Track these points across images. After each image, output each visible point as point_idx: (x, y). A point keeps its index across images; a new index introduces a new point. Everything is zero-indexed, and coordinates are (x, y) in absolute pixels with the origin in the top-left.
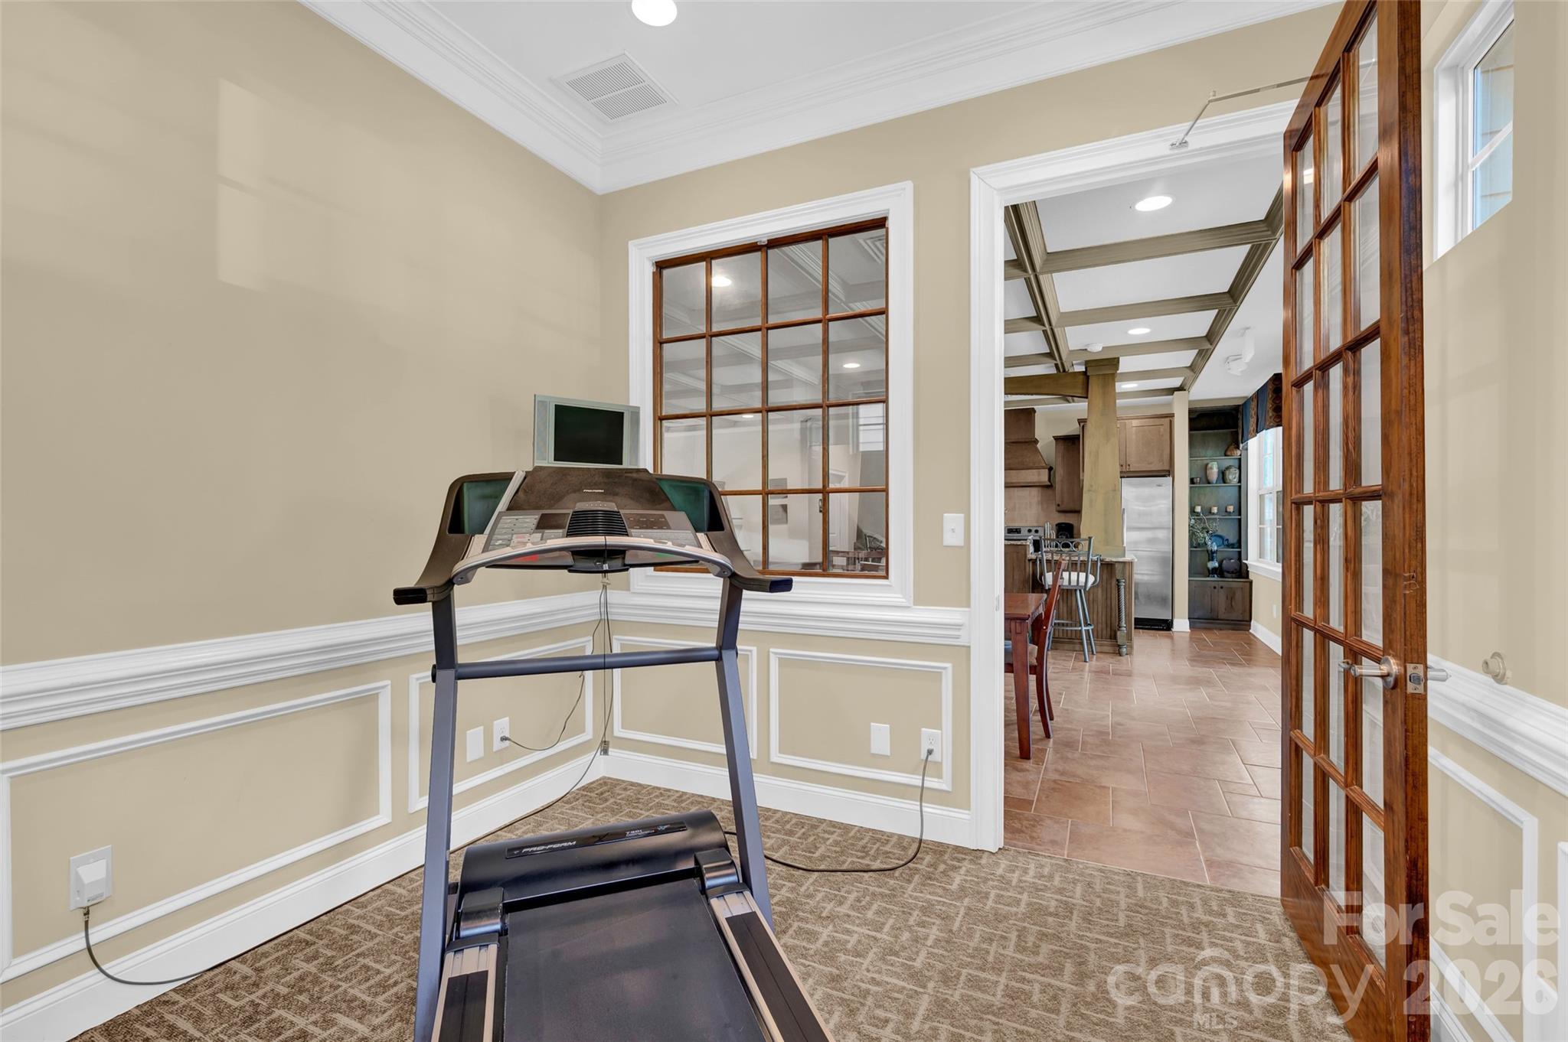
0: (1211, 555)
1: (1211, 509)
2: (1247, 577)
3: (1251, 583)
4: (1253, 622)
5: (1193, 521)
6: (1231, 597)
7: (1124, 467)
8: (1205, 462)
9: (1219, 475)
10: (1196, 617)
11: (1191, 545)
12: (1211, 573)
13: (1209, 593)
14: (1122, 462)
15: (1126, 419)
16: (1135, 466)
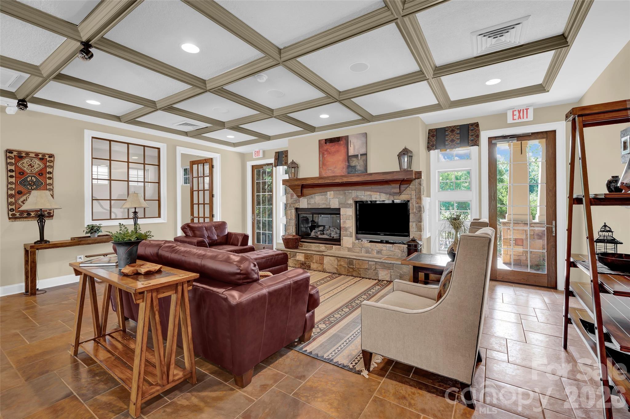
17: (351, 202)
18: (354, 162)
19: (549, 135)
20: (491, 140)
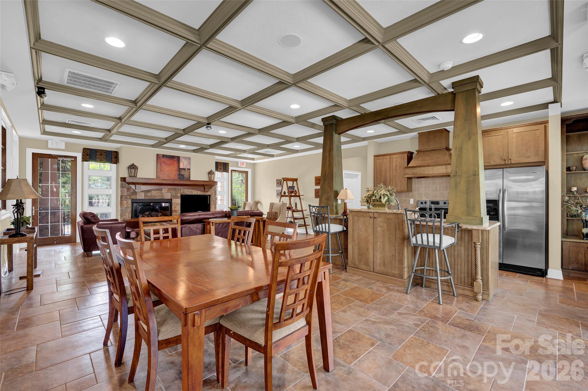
0: (585, 223)
1: (586, 190)
5: (567, 198)
7: (507, 161)
10: (568, 268)
12: (585, 237)
13: (583, 252)
14: (504, 158)
15: (509, 128)
16: (515, 159)
17: (179, 195)
18: (183, 173)
19: (246, 173)
20: (232, 170)
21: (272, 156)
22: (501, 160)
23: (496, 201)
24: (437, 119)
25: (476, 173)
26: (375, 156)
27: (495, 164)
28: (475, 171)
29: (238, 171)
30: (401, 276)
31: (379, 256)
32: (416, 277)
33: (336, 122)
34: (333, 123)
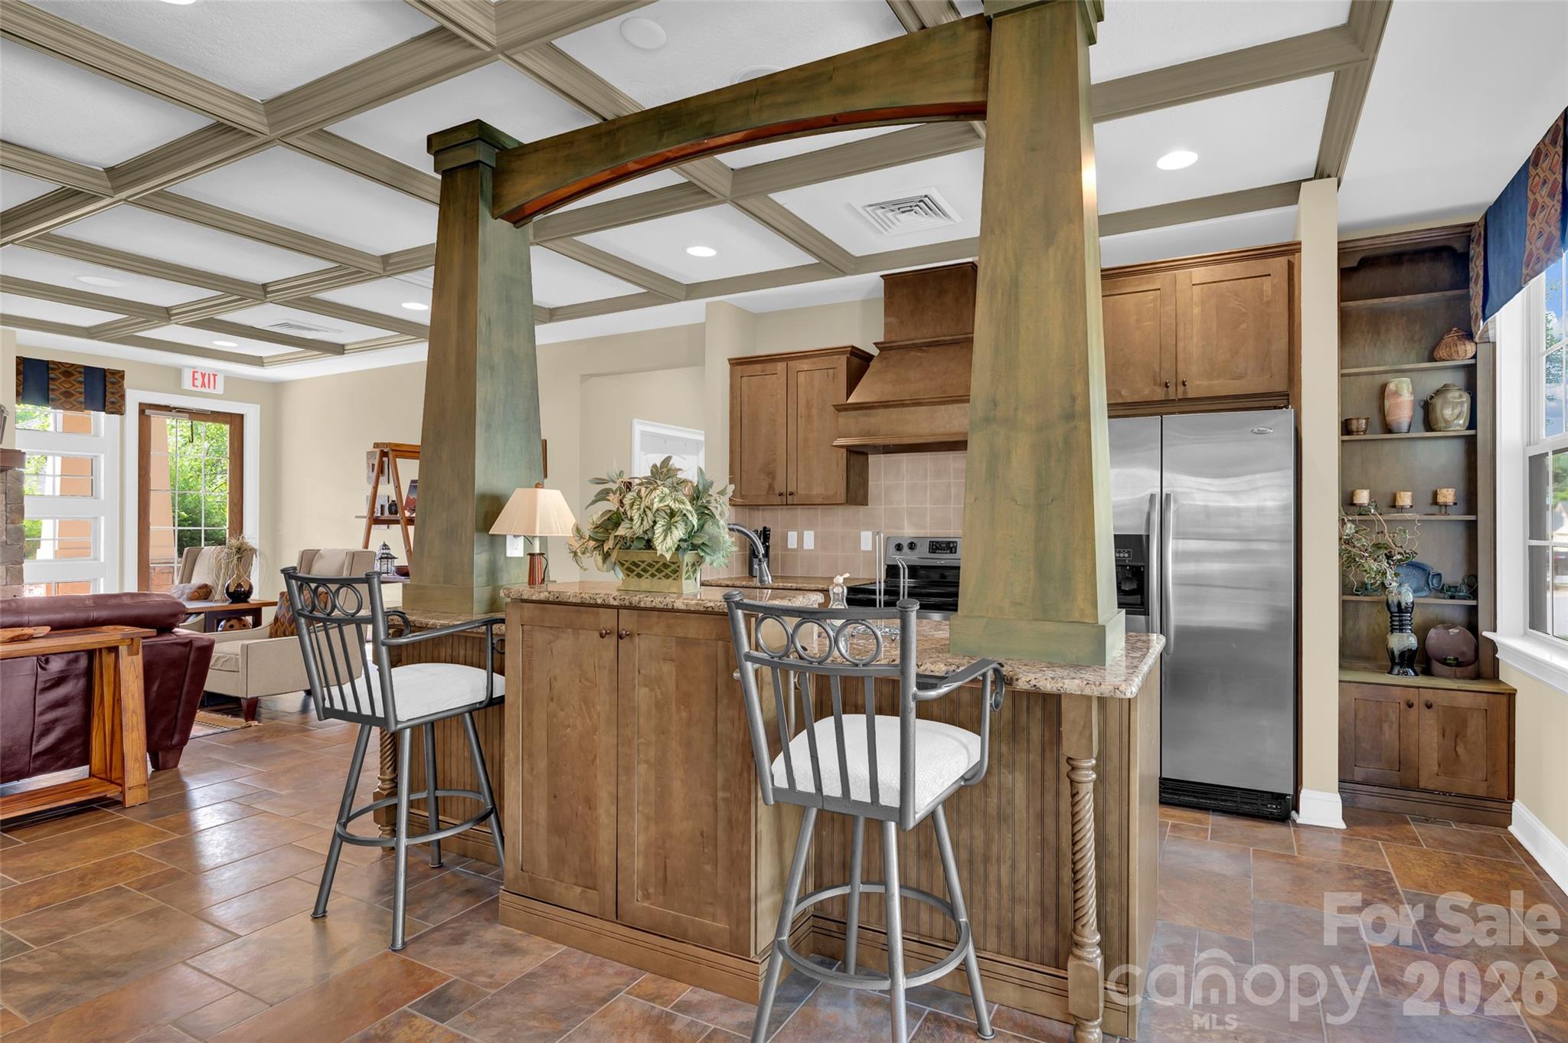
0: (1398, 615)
1: (1394, 499)
2: (1494, 677)
3: (1511, 696)
4: (1518, 806)
5: (1350, 528)
6: (1454, 724)
7: (1171, 389)
8: (1379, 380)
9: (1414, 410)
10: (1358, 778)
11: (1345, 588)
12: (1398, 664)
13: (1393, 717)
14: (1165, 377)
15: (1177, 268)
16: (1199, 386)
19: (236, 421)
20: (143, 408)
21: (339, 349)
22: (1155, 384)
23: (1138, 538)
24: (945, 214)
25: (1079, 406)
26: (737, 363)
27: (1136, 399)
28: (1073, 399)
29: (180, 411)
30: (739, 946)
31: (640, 836)
32: (821, 923)
33: (498, 158)
34: (478, 162)
